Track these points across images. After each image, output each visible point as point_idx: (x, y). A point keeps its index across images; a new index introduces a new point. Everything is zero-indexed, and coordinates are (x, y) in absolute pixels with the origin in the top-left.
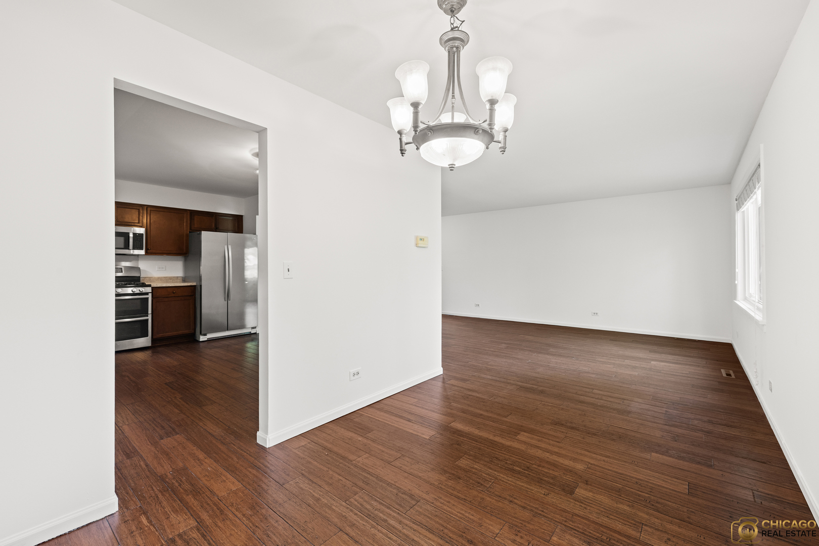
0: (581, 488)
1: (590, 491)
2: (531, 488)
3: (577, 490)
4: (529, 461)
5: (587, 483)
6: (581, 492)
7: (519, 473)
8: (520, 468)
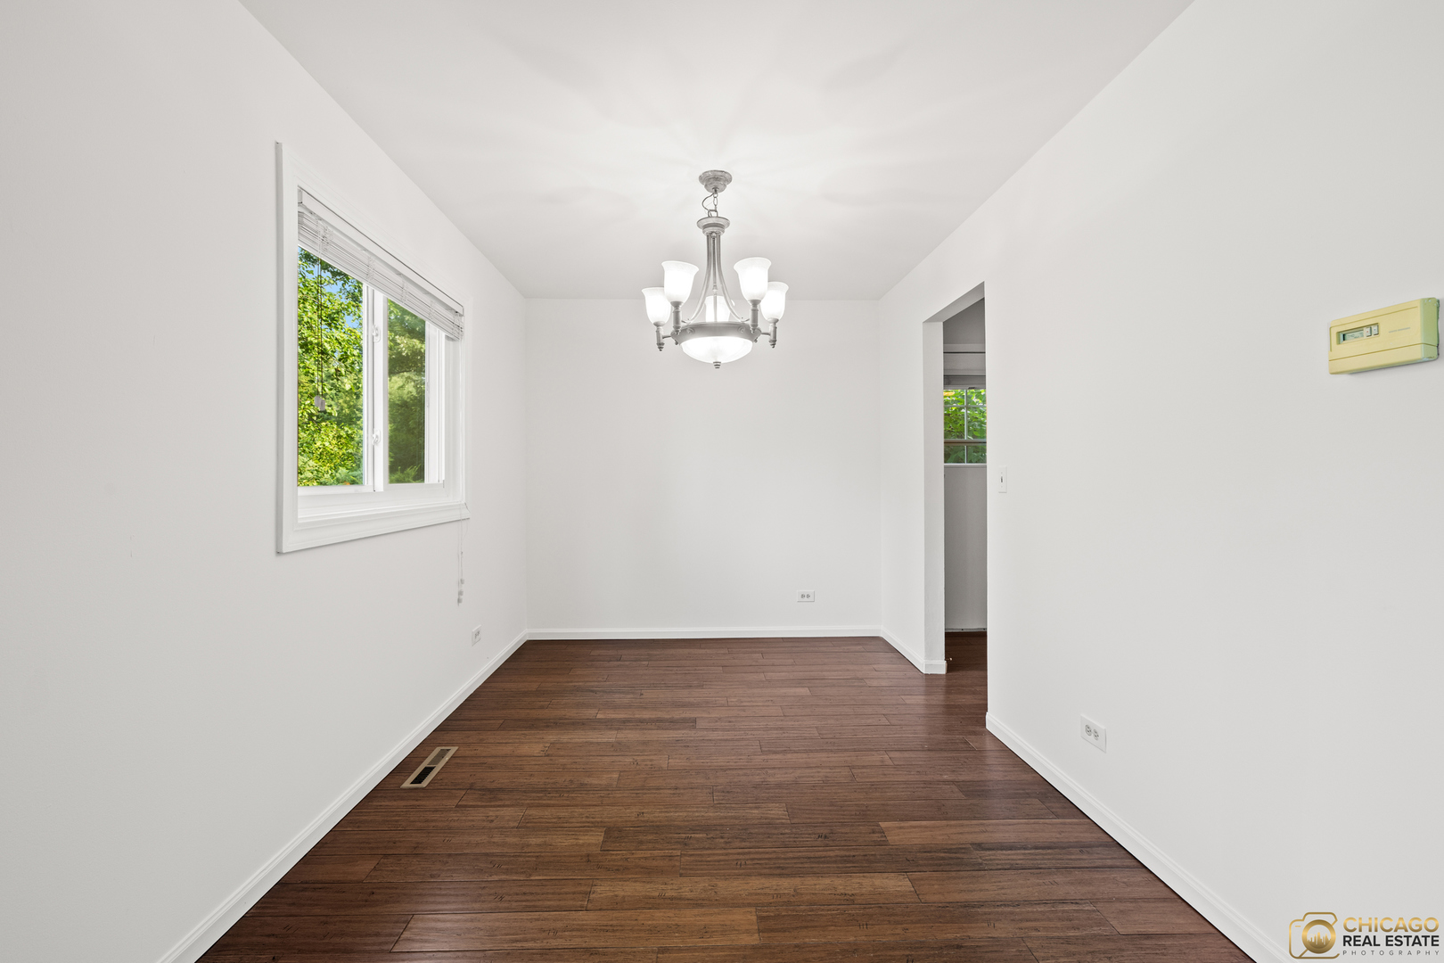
0: (596, 844)
1: (582, 845)
2: (663, 814)
3: (601, 839)
4: (692, 858)
5: (588, 858)
6: (595, 839)
7: (693, 830)
8: (695, 838)
